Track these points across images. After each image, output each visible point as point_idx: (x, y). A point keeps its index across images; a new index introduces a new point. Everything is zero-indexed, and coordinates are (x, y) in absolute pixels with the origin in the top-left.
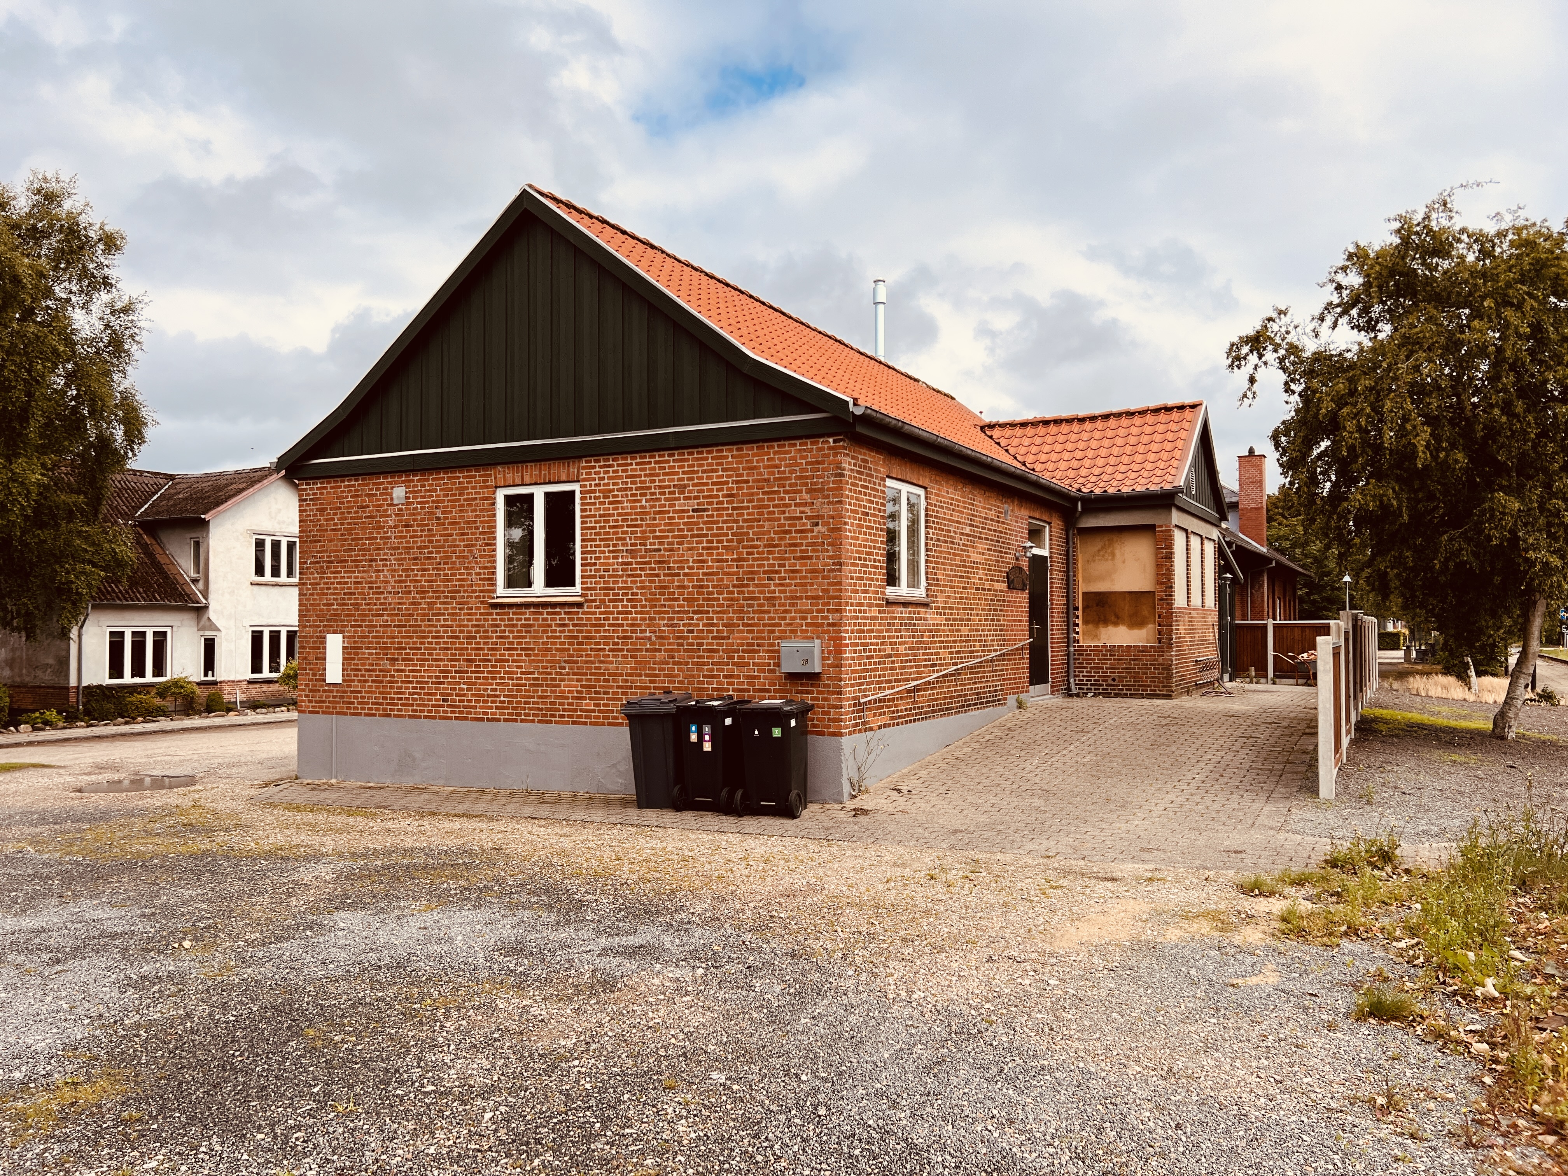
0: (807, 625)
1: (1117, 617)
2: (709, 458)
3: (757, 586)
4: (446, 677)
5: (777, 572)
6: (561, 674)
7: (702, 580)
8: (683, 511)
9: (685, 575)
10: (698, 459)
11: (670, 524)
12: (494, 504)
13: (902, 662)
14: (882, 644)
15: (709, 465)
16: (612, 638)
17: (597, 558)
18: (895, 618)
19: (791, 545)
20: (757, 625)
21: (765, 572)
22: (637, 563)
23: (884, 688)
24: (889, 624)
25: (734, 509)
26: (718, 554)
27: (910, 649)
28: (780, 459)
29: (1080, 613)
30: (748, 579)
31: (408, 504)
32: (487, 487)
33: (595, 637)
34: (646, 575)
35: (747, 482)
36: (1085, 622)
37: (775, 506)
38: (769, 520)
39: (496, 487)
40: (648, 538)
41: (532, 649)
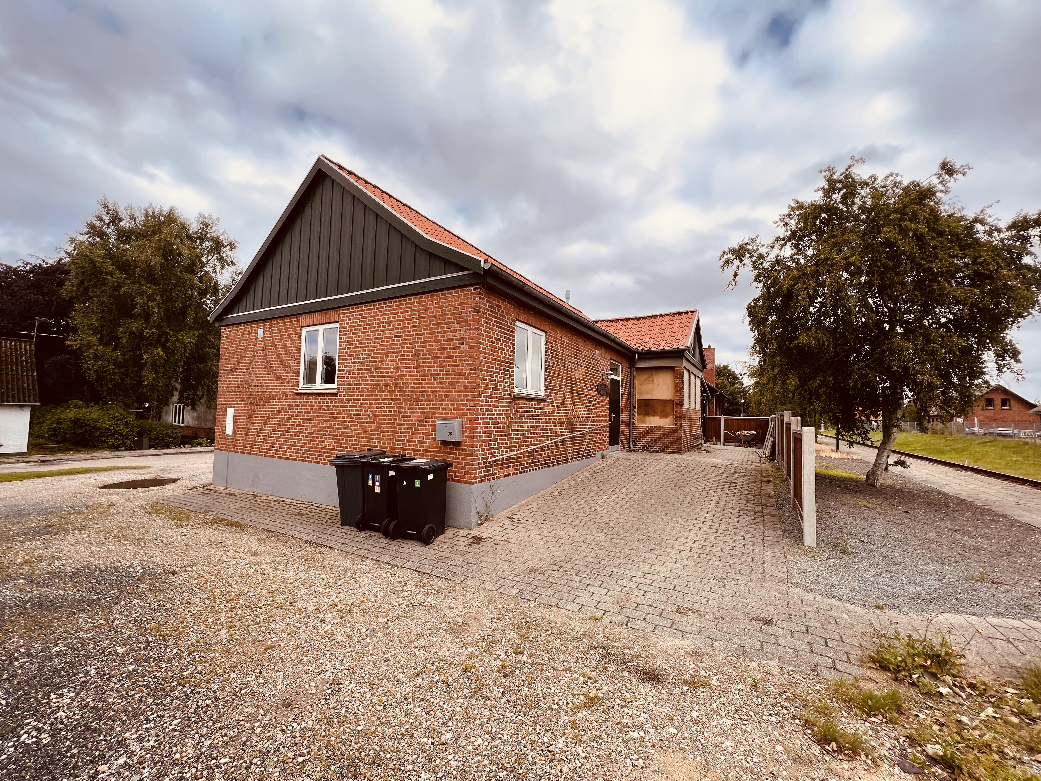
0: (455, 409)
1: (655, 412)
2: (404, 303)
3: (427, 383)
4: (274, 434)
5: (438, 375)
6: (325, 435)
7: (397, 380)
8: (389, 337)
9: (389, 376)
10: (398, 305)
11: (383, 345)
12: (300, 336)
13: (525, 434)
14: (509, 423)
15: (404, 308)
16: (351, 414)
17: (346, 367)
18: (521, 407)
19: (447, 357)
20: (426, 409)
21: (432, 375)
22: (365, 369)
23: (510, 451)
24: (515, 411)
25: (416, 335)
26: (407, 364)
27: (531, 426)
28: (443, 303)
29: (636, 410)
30: (423, 379)
31: (264, 337)
32: (297, 327)
33: (342, 414)
34: (369, 377)
35: (424, 318)
36: (639, 414)
37: (439, 332)
38: (435, 341)
39: (302, 327)
40: (370, 354)
41: (313, 420)
